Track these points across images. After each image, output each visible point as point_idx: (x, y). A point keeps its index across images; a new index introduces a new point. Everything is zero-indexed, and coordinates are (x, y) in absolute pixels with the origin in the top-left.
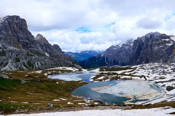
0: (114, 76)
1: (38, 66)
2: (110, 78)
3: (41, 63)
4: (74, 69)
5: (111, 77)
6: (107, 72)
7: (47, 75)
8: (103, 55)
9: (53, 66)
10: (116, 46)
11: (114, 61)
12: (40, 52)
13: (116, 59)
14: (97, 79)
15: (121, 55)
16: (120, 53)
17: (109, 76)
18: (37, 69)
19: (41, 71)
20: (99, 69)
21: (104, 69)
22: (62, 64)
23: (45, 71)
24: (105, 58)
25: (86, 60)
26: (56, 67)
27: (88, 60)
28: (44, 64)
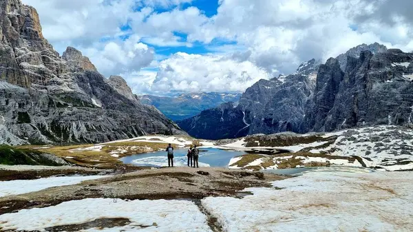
0: (285, 157)
1: (79, 132)
2: (278, 162)
3: (87, 126)
4: (182, 141)
5: (279, 160)
6: (264, 148)
7: (117, 156)
8: (238, 104)
9: (118, 135)
10: (272, 79)
11: (266, 120)
12: (79, 96)
13: (272, 115)
14: (247, 165)
15: (285, 104)
16: (281, 99)
17: (274, 159)
18: (77, 141)
19: (100, 147)
20: (245, 141)
21: (256, 141)
22: (140, 127)
23: (109, 146)
24: (244, 113)
25: (193, 117)
26: (126, 134)
27: (199, 116)
28: (94, 127)
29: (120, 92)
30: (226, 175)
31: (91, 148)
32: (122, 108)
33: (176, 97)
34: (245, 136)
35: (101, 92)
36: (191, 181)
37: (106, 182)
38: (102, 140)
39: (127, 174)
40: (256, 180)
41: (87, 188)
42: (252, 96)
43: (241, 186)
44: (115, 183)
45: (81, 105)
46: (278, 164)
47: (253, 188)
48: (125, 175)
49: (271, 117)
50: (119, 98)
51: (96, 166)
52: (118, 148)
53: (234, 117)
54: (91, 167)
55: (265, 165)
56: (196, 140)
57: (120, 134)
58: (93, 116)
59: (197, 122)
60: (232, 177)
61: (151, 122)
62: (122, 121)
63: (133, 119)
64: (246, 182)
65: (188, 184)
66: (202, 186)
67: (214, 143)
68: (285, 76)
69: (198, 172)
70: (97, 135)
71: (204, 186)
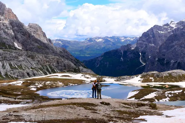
0: (176, 92)
1: (5, 70)
2: (170, 96)
3: (11, 65)
4: (88, 78)
5: (171, 94)
6: (157, 84)
7: (35, 89)
8: (135, 46)
9: (35, 72)
10: (165, 25)
11: (159, 60)
12: (4, 40)
13: (164, 55)
14: (143, 98)
15: (176, 47)
16: (172, 42)
17: (166, 93)
18: (3, 77)
19: (22, 82)
20: (141, 78)
21: (151, 78)
22: (53, 66)
23: (29, 82)
24: (140, 54)
25: (98, 57)
26: (42, 72)
27: (102, 56)
28: (16, 66)
29: (37, 37)
30: (124, 105)
31: (15, 82)
32: (39, 50)
33: (83, 41)
34: (141, 73)
35: (22, 37)
36: (95, 110)
37: (26, 109)
38: (23, 76)
39: (43, 104)
40: (149, 110)
41: (11, 114)
42: (147, 39)
43: (137, 115)
44: (34, 111)
45: (6, 48)
46: (169, 97)
47: (147, 116)
48: (41, 104)
49: (164, 57)
50: (36, 42)
51: (18, 97)
52: (36, 83)
53: (132, 57)
54: (14, 98)
55: (158, 98)
56: (100, 76)
57: (37, 71)
58: (16, 56)
59: (100, 62)
60: (130, 107)
61: (63, 61)
62: (39, 61)
63: (48, 60)
64: (141, 111)
65: (93, 112)
66: (104, 114)
67: (115, 79)
68: (176, 23)
69: (101, 103)
70: (19, 72)
71: (106, 114)
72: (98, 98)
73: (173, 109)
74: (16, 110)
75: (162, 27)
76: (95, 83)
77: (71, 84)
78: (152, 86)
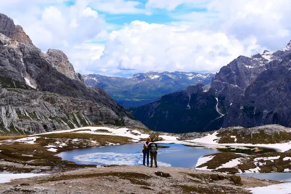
0: (270, 158)
1: (10, 120)
2: (261, 164)
3: (18, 112)
4: (136, 134)
5: (262, 161)
6: (242, 146)
7: (55, 150)
8: (209, 87)
9: (56, 124)
10: (254, 56)
11: (245, 109)
12: (10, 74)
13: (253, 102)
14: (220, 167)
15: (271, 89)
16: (266, 82)
17: (255, 160)
18: (7, 131)
19: (35, 139)
20: (218, 135)
21: (232, 137)
22: (84, 115)
23: (46, 138)
24: (217, 99)
25: (152, 103)
26: (66, 124)
27: (158, 102)
28: (27, 114)
29: (59, 70)
30: (191, 178)
31: (25, 139)
32: (62, 91)
33: (129, 77)
34: (217, 129)
35: (36, 70)
36: (147, 184)
37: (41, 181)
38: (37, 130)
39: (67, 173)
40: (230, 186)
41: (18, 188)
42: (228, 78)
44: (53, 183)
45: (12, 86)
46: (260, 167)
48: (65, 174)
49: (252, 105)
50: (60, 79)
51: (29, 162)
52: (56, 141)
53: (204, 104)
54: (23, 164)
55: (244, 167)
56: (155, 132)
57: (59, 123)
58: (27, 99)
59: (156, 110)
60: (200, 180)
61: (98, 108)
62: (62, 107)
63: (75, 105)
64: (218, 187)
65: (143, 188)
66: (160, 190)
67: (178, 137)
68: (272, 53)
69: (156, 173)
70: (31, 123)
71: (163, 190)
72: (151, 166)
73: (267, 186)
74: (26, 182)
75: (250, 59)
76: (147, 143)
77: (111, 144)
78: (234, 148)
